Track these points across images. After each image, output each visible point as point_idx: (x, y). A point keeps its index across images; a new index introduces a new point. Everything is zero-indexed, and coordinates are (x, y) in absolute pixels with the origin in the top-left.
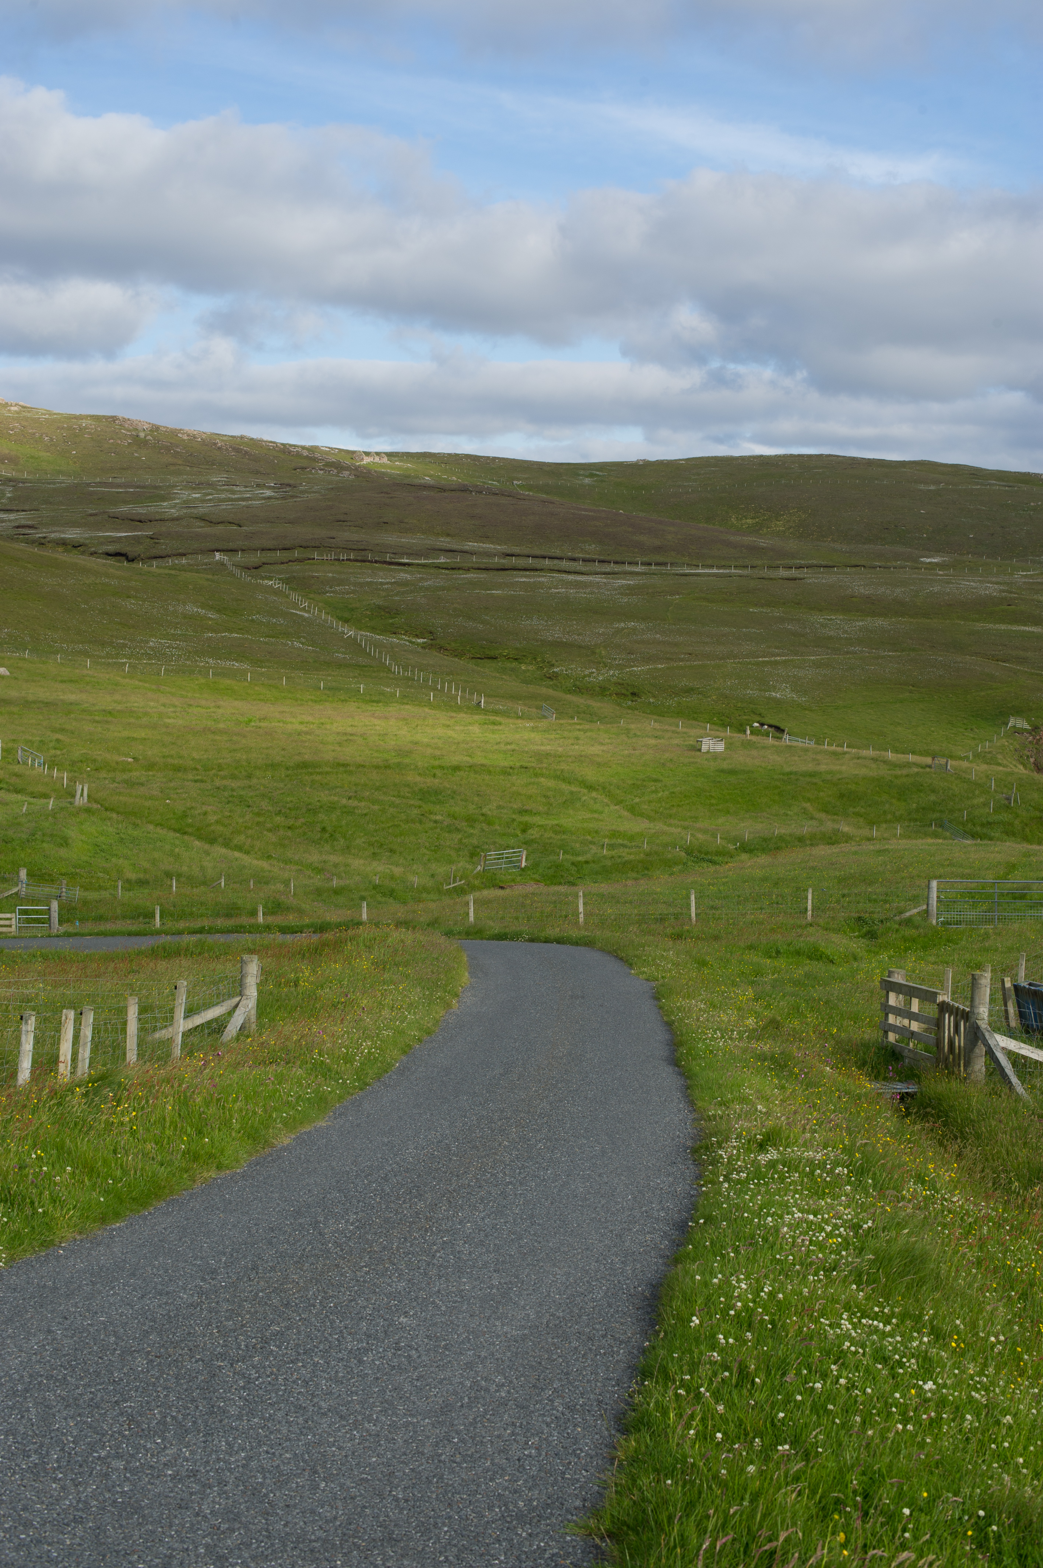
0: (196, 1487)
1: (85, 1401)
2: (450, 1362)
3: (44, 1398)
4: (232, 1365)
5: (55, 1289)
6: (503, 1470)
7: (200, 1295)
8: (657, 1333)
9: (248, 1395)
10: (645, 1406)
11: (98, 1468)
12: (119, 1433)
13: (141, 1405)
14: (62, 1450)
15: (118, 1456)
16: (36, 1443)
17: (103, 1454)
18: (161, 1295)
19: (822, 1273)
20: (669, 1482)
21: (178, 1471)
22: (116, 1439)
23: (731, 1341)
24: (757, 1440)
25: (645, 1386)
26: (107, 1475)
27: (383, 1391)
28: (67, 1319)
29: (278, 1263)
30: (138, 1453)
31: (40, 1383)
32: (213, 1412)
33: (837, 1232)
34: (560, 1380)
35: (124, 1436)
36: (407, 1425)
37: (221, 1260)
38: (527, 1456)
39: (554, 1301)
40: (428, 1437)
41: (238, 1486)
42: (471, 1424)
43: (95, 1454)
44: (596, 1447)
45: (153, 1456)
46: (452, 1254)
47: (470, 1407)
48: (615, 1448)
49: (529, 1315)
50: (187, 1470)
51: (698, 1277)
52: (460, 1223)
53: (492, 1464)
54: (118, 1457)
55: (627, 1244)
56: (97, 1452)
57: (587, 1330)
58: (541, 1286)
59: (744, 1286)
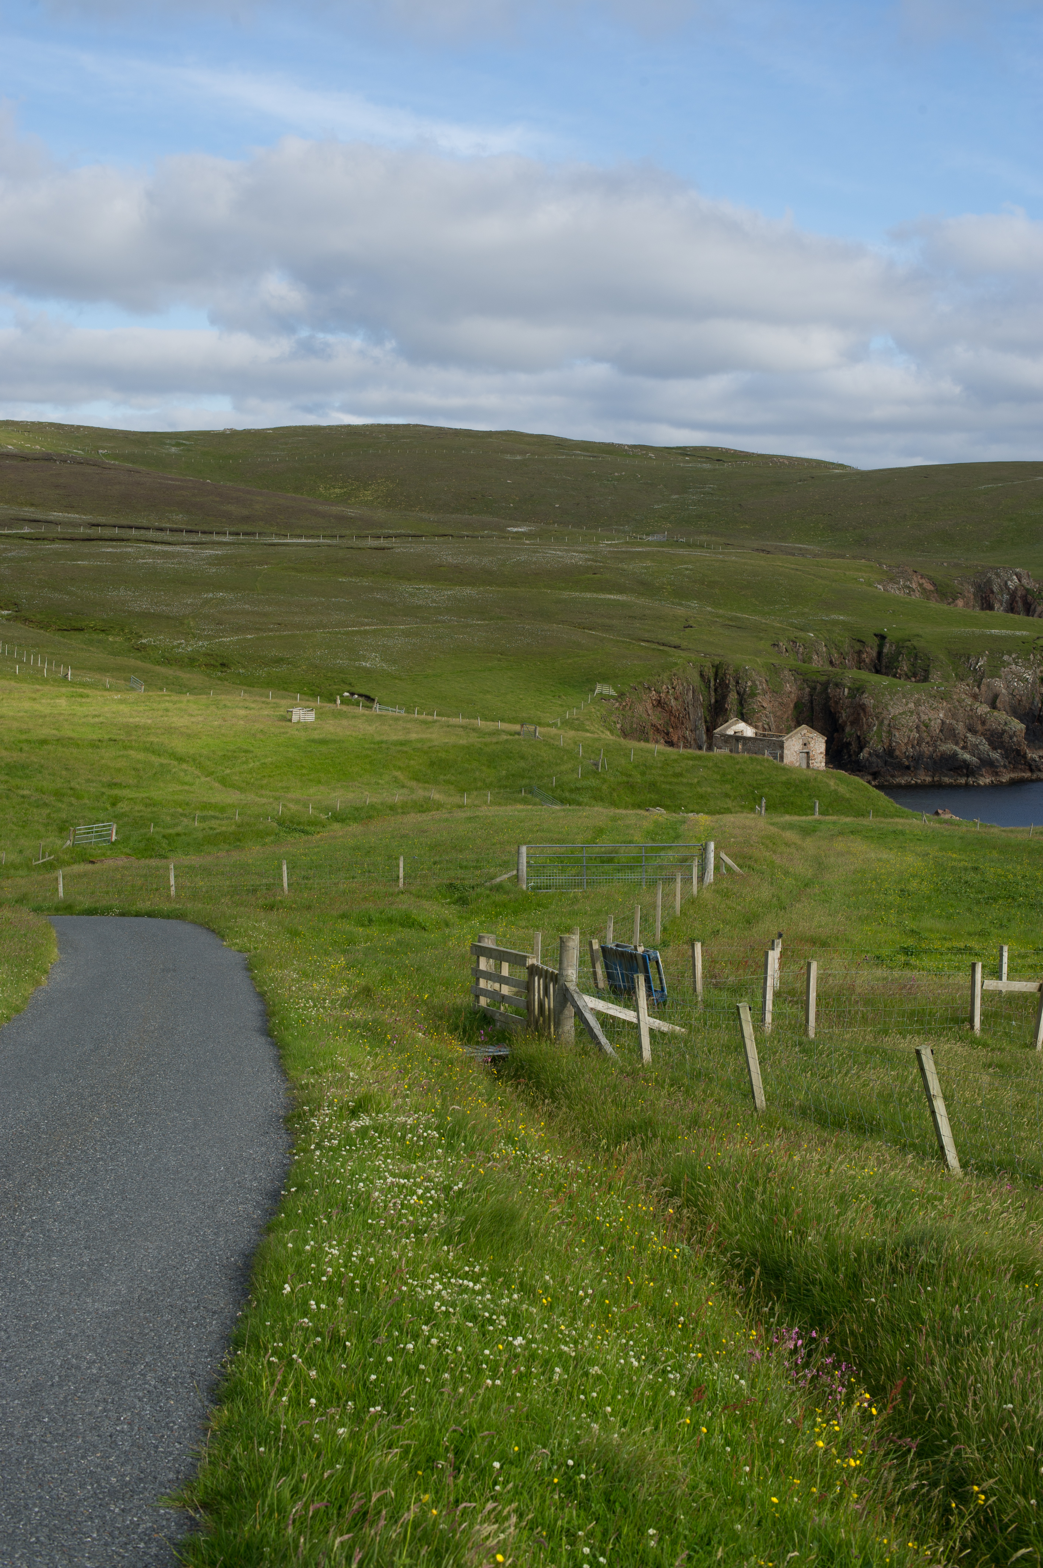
6: (95, 1446)
8: (250, 1302)
10: (238, 1375)
19: (412, 1235)
20: (262, 1449)
23: (323, 1306)
24: (350, 1403)
25: (238, 1355)
33: (428, 1195)
34: (153, 1354)
38: (119, 1431)
39: (146, 1276)
40: (18, 1418)
42: (62, 1403)
44: (189, 1418)
46: (41, 1233)
47: (60, 1386)
48: (208, 1419)
49: (120, 1290)
51: (290, 1245)
52: (49, 1202)
53: (84, 1441)
55: (220, 1215)
57: (179, 1303)
58: (132, 1261)
59: (335, 1252)
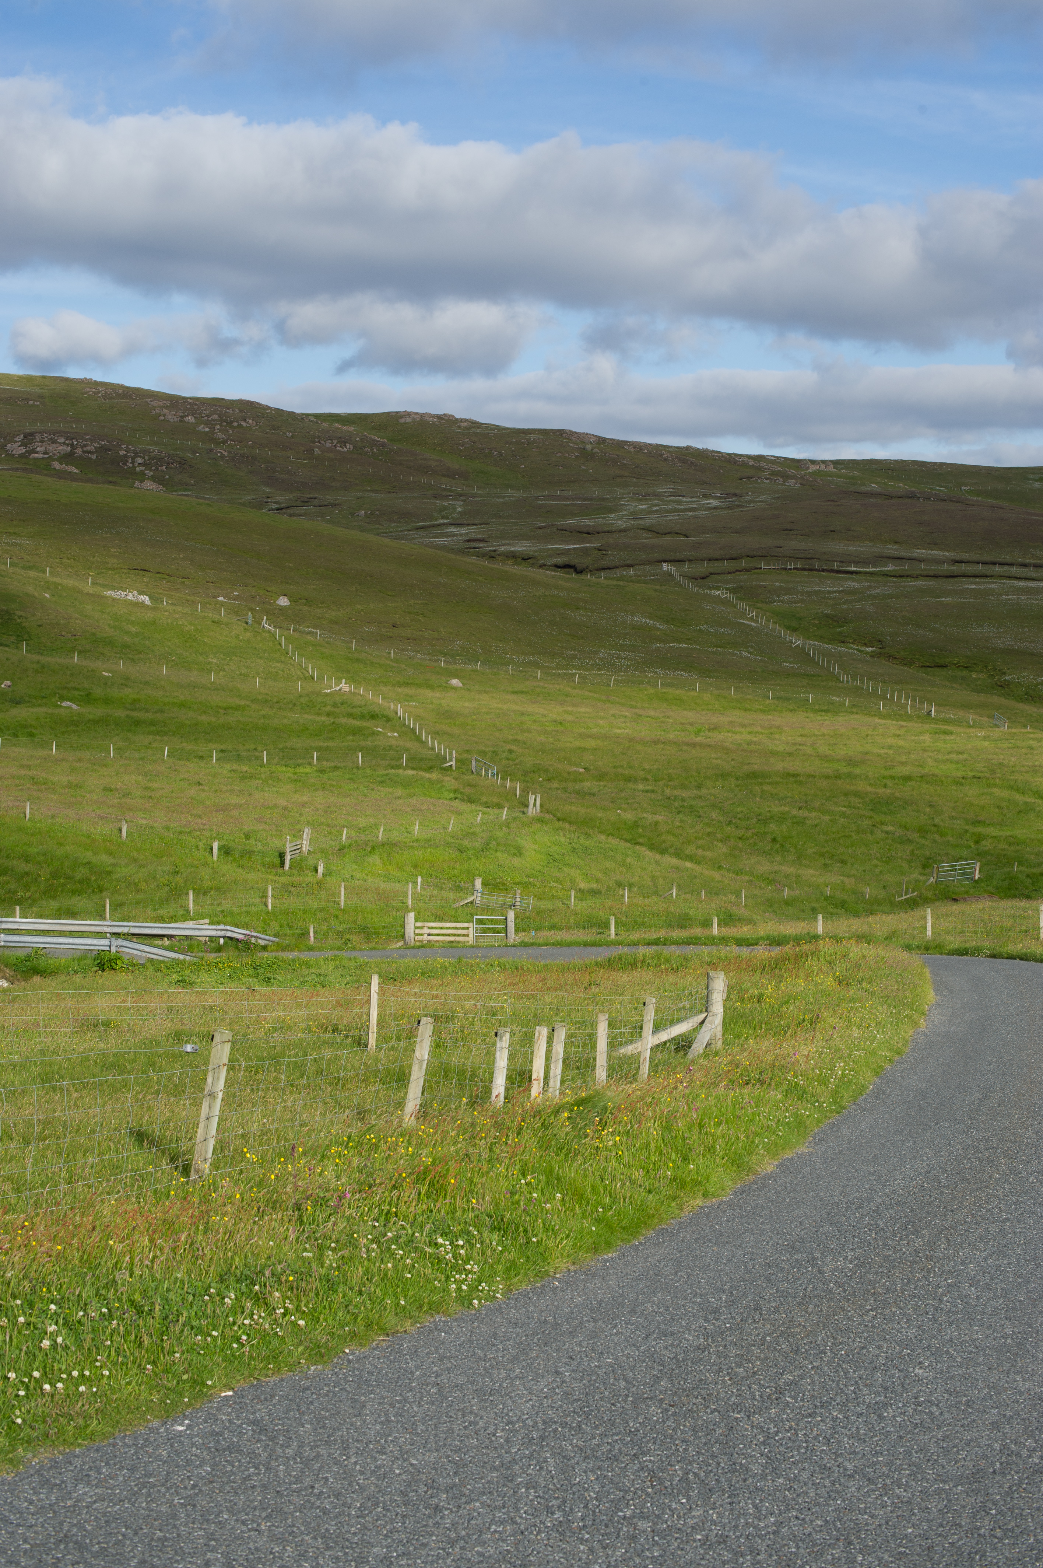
0: (727, 1556)
1: (603, 1454)
2: (974, 1421)
3: (561, 1447)
4: (749, 1417)
5: (556, 1326)
7: (706, 1336)
9: (770, 1452)
11: (625, 1529)
12: (643, 1490)
13: (661, 1459)
14: (586, 1507)
15: (643, 1516)
16: (558, 1498)
17: (628, 1513)
18: (666, 1336)
21: (707, 1536)
22: (640, 1497)
26: (634, 1538)
27: (908, 1453)
28: (573, 1359)
29: (782, 1304)
30: (663, 1513)
31: (555, 1430)
32: (735, 1471)
35: (648, 1494)
36: (939, 1492)
37: (721, 1298)
40: (964, 1507)
41: (771, 1556)
42: (1007, 1493)
43: (620, 1514)
45: (679, 1517)
47: (1003, 1474)
50: (716, 1535)
52: (962, 1263)
54: (644, 1518)
56: (622, 1511)
